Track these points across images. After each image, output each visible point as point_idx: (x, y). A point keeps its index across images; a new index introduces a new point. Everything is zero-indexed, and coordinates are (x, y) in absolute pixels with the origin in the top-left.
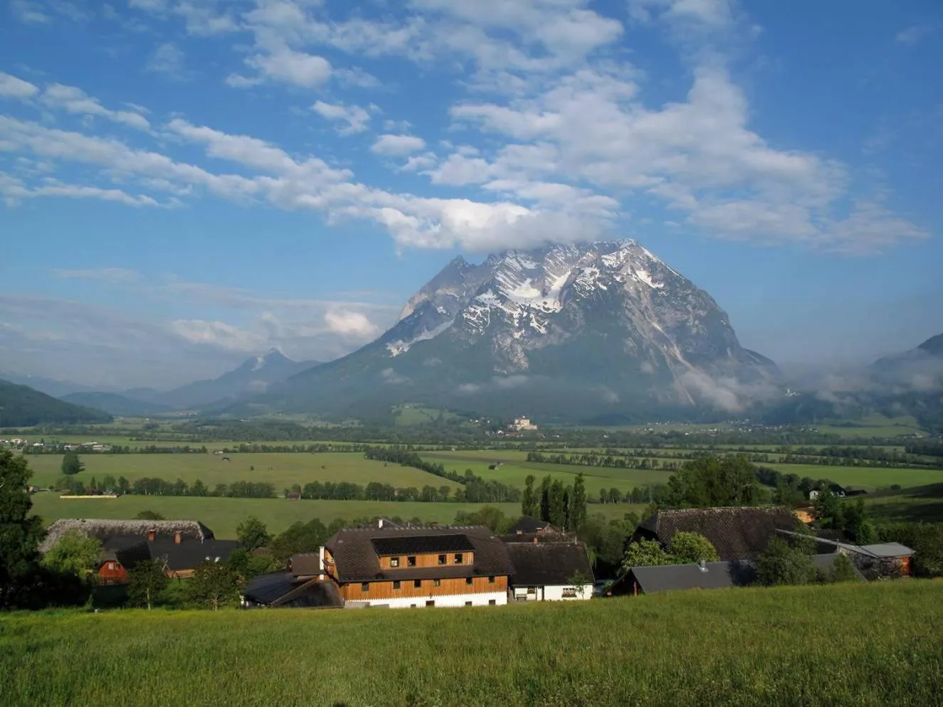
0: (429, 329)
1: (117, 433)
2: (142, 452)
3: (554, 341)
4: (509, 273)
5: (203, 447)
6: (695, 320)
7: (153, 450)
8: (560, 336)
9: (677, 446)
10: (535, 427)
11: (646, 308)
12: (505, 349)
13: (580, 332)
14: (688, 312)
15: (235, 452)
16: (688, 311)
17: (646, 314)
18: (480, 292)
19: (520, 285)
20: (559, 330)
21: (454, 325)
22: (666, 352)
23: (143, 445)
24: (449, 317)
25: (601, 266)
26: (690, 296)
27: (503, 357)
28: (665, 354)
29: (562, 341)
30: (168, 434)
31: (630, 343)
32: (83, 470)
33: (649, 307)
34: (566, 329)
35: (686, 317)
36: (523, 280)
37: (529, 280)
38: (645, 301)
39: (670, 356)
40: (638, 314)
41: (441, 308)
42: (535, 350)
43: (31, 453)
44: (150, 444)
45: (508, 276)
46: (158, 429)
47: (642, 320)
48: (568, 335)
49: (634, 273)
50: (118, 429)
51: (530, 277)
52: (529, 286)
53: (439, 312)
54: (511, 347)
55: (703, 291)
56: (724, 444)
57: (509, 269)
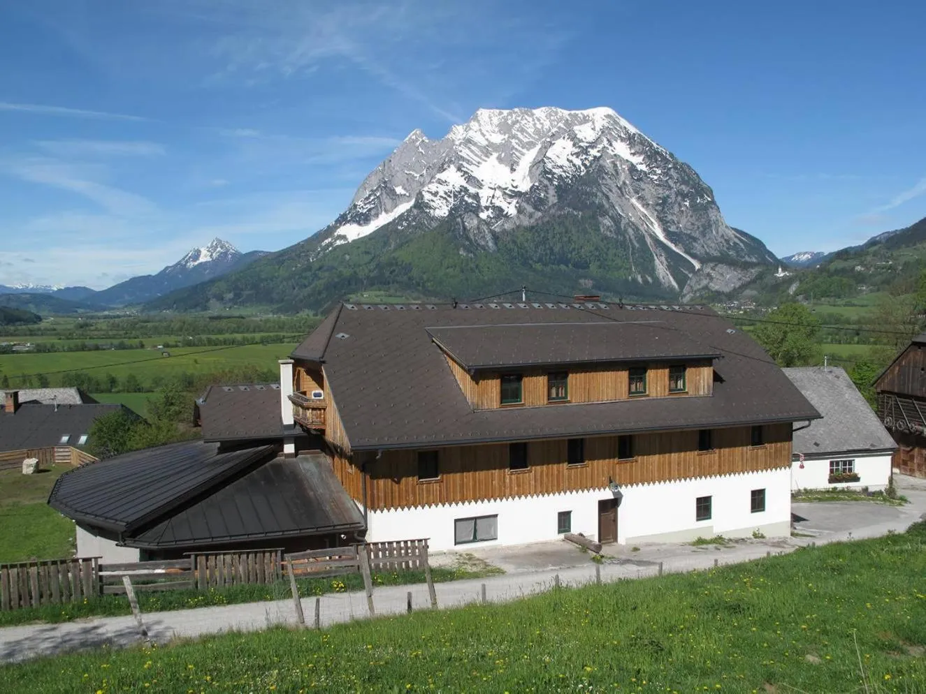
0: (386, 211)
1: (44, 332)
2: (70, 350)
3: (526, 222)
4: (473, 148)
5: (141, 342)
6: (677, 196)
7: (83, 348)
8: (531, 216)
11: (624, 183)
12: (472, 231)
13: (552, 211)
14: (670, 188)
15: (177, 346)
16: (670, 186)
17: (624, 190)
18: (442, 169)
19: (486, 161)
20: (529, 209)
21: (415, 206)
22: (646, 232)
23: (72, 343)
24: (407, 198)
25: (573, 138)
26: (672, 170)
27: (470, 240)
29: (532, 221)
30: (103, 333)
31: (607, 222)
33: (627, 182)
34: (536, 208)
35: (667, 193)
36: (488, 154)
37: (495, 155)
38: (624, 177)
39: (651, 236)
40: (615, 189)
41: (400, 187)
42: (505, 232)
44: (79, 342)
45: (472, 151)
46: (92, 328)
47: (619, 197)
48: (539, 214)
49: (611, 145)
50: (46, 329)
51: (496, 151)
52: (497, 162)
53: (398, 193)
54: (478, 228)
55: (686, 164)
57: (475, 144)
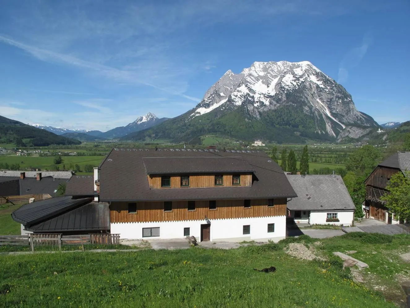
0: (216, 103)
1: (82, 148)
2: (90, 155)
3: (273, 108)
4: (252, 77)
6: (336, 98)
7: (95, 155)
8: (275, 105)
9: (330, 153)
10: (264, 145)
12: (251, 111)
13: (284, 104)
14: (333, 95)
17: (314, 96)
18: (239, 86)
19: (257, 83)
20: (275, 103)
21: (228, 101)
23: (91, 152)
24: (225, 97)
25: (293, 74)
26: (334, 87)
27: (250, 115)
28: (322, 113)
29: (276, 107)
30: (103, 149)
31: (306, 108)
32: (63, 163)
33: (315, 92)
34: (277, 102)
35: (332, 97)
36: (258, 80)
38: (314, 90)
39: (325, 114)
40: (310, 95)
41: (222, 93)
42: (264, 111)
43: (43, 156)
44: (94, 152)
45: (252, 79)
46: (100, 147)
47: (312, 98)
48: (279, 105)
49: (309, 77)
50: (82, 147)
51: (261, 79)
52: (261, 83)
53: (221, 95)
54: (253, 110)
55: (340, 85)
56: (351, 152)
57: (253, 76)
